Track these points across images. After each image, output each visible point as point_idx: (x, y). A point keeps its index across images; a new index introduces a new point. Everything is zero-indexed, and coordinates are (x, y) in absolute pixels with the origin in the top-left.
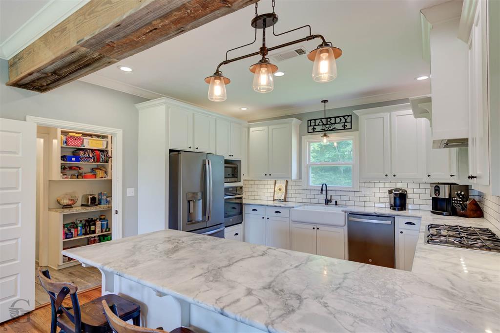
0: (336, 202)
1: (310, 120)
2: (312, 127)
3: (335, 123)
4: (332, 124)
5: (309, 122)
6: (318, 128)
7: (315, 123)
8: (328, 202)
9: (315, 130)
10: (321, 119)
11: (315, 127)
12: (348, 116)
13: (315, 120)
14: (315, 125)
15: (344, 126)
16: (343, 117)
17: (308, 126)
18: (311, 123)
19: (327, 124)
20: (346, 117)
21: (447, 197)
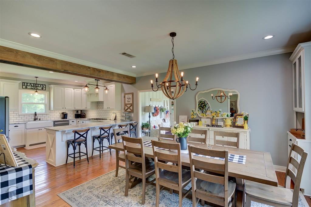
0: (40, 119)
1: (24, 83)
2: (25, 86)
3: (38, 87)
4: (36, 86)
5: (23, 83)
6: (28, 87)
7: (27, 84)
8: (35, 119)
9: (27, 88)
10: (31, 83)
11: (27, 86)
12: (44, 85)
13: (27, 83)
14: (27, 85)
15: (42, 88)
16: (42, 85)
17: (23, 85)
18: (24, 84)
19: (34, 86)
20: (43, 85)
21: (80, 113)
